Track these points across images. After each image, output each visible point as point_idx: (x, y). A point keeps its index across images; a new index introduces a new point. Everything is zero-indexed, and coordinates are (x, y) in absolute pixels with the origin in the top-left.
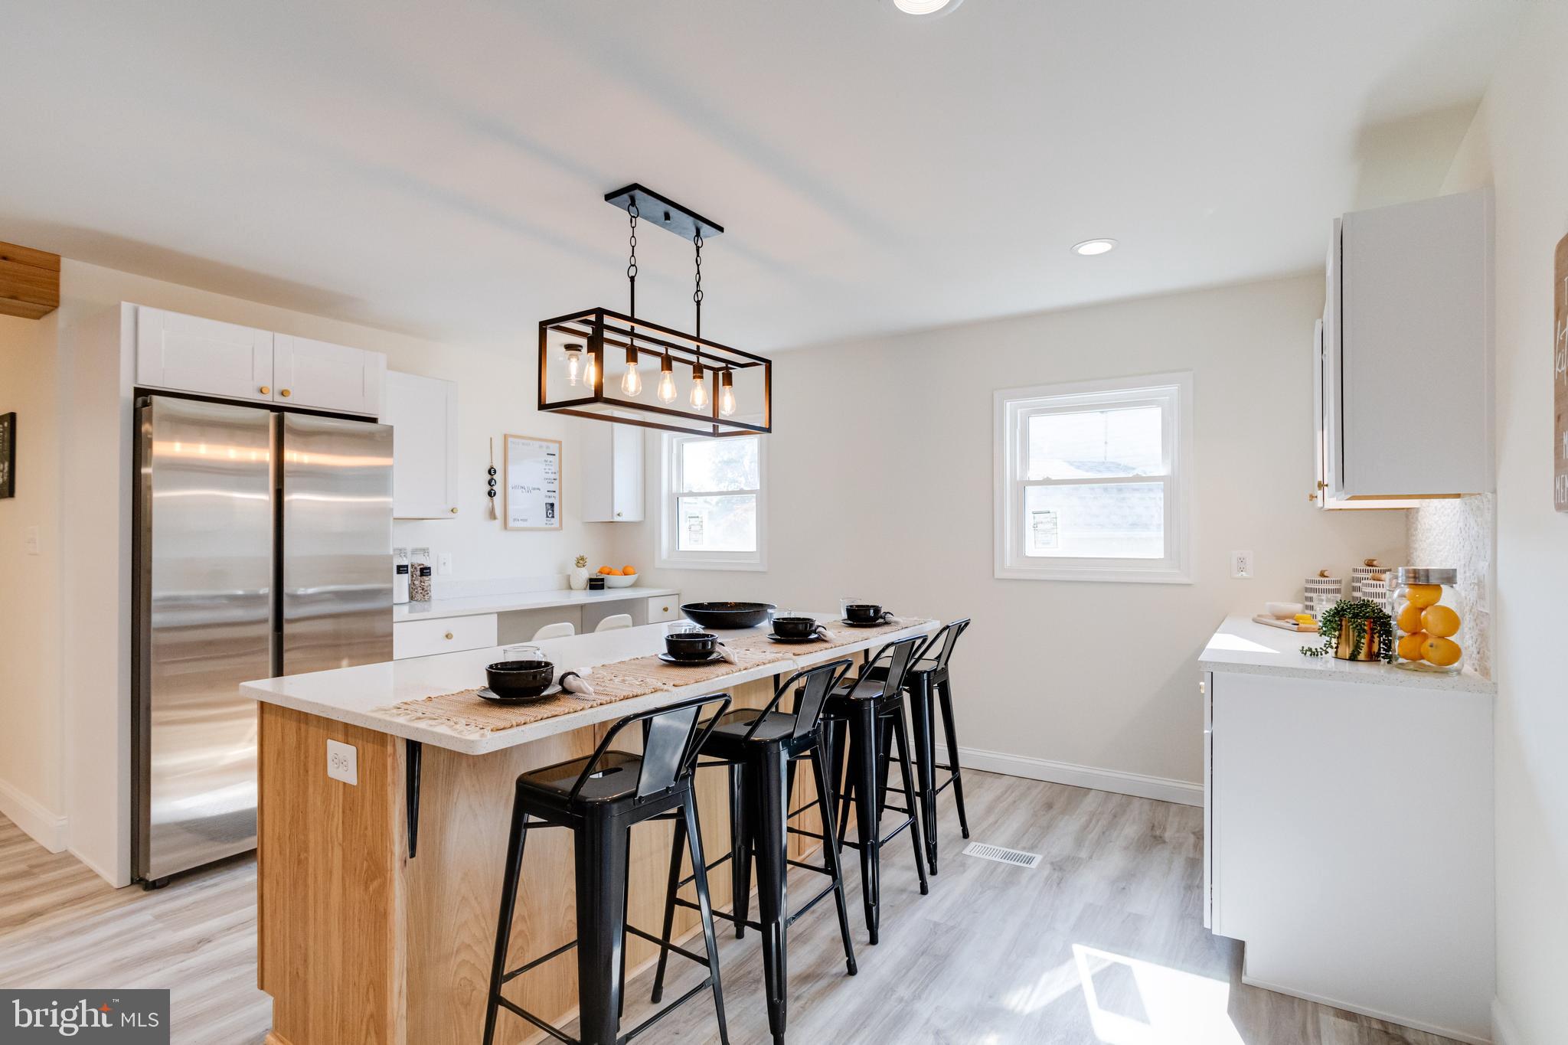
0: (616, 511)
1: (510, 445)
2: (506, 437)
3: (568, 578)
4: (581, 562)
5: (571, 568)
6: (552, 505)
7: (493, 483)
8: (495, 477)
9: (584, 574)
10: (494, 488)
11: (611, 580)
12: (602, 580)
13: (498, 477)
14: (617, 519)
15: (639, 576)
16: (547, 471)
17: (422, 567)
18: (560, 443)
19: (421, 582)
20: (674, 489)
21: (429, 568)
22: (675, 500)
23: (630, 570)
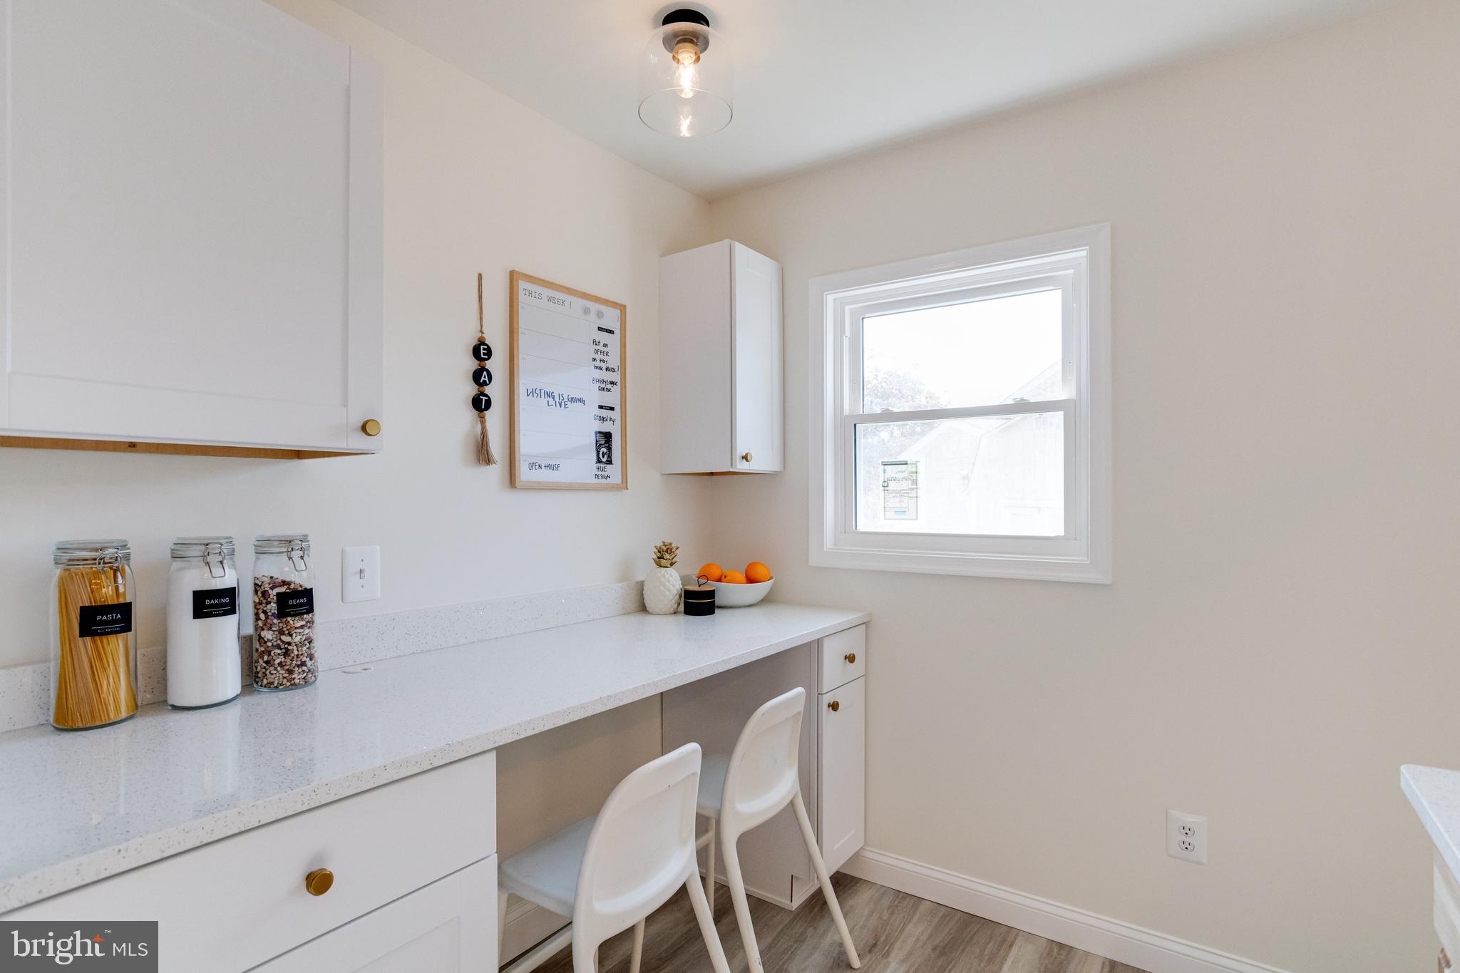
0: (741, 450)
1: (522, 298)
2: (513, 277)
3: (640, 589)
4: (664, 555)
5: (645, 568)
6: (608, 437)
7: (484, 378)
8: (489, 365)
9: (670, 583)
10: (487, 390)
11: (728, 592)
12: (711, 594)
13: (496, 365)
14: (742, 466)
15: (774, 584)
16: (598, 363)
17: (283, 589)
18: (623, 308)
19: (281, 632)
20: (847, 410)
21: (308, 593)
22: (850, 428)
23: (760, 571)
